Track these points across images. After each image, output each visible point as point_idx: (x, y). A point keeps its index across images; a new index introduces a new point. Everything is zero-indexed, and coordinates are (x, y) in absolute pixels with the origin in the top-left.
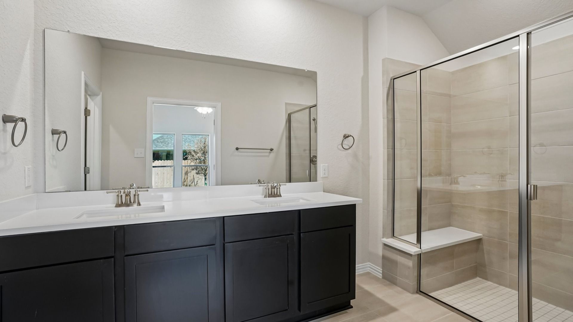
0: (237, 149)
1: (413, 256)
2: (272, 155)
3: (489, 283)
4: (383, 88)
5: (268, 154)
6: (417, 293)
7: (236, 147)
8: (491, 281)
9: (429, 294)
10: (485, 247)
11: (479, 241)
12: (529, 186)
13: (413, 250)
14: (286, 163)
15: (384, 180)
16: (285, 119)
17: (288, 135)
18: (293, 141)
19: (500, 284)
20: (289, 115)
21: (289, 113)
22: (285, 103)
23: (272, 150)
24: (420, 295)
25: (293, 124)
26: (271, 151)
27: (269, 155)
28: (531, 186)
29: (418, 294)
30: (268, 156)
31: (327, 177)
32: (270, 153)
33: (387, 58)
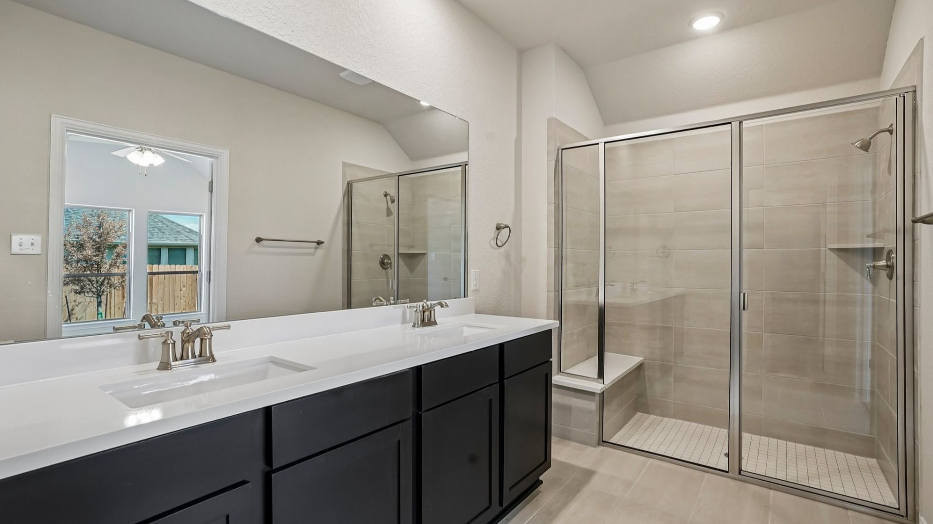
0: (259, 240)
1: (596, 395)
2: (320, 252)
3: (652, 417)
4: (548, 161)
5: (312, 251)
6: (599, 444)
7: (255, 237)
8: (654, 414)
9: (610, 441)
10: (648, 373)
11: (640, 367)
12: (742, 295)
13: (597, 387)
14: (343, 266)
15: (548, 292)
16: (341, 190)
17: (346, 218)
18: (355, 230)
19: (664, 416)
20: (348, 184)
21: (348, 180)
22: (343, 163)
23: (319, 243)
24: (604, 446)
25: (356, 201)
26: (317, 245)
27: (315, 252)
28: (744, 294)
29: (600, 446)
30: (313, 254)
31: (478, 290)
32: (316, 248)
33: (555, 119)
